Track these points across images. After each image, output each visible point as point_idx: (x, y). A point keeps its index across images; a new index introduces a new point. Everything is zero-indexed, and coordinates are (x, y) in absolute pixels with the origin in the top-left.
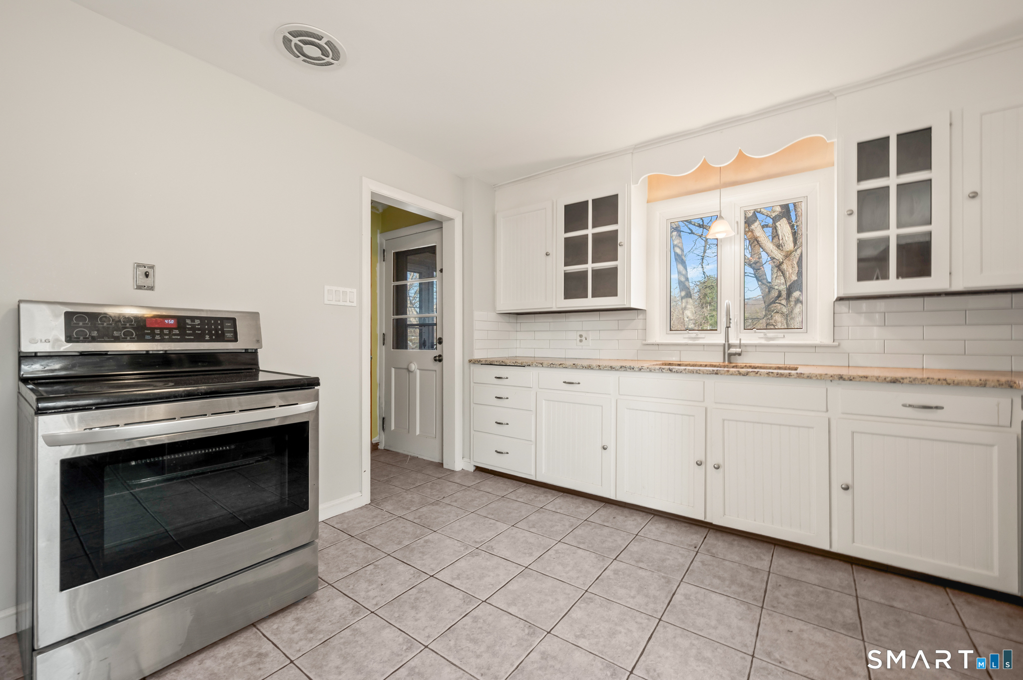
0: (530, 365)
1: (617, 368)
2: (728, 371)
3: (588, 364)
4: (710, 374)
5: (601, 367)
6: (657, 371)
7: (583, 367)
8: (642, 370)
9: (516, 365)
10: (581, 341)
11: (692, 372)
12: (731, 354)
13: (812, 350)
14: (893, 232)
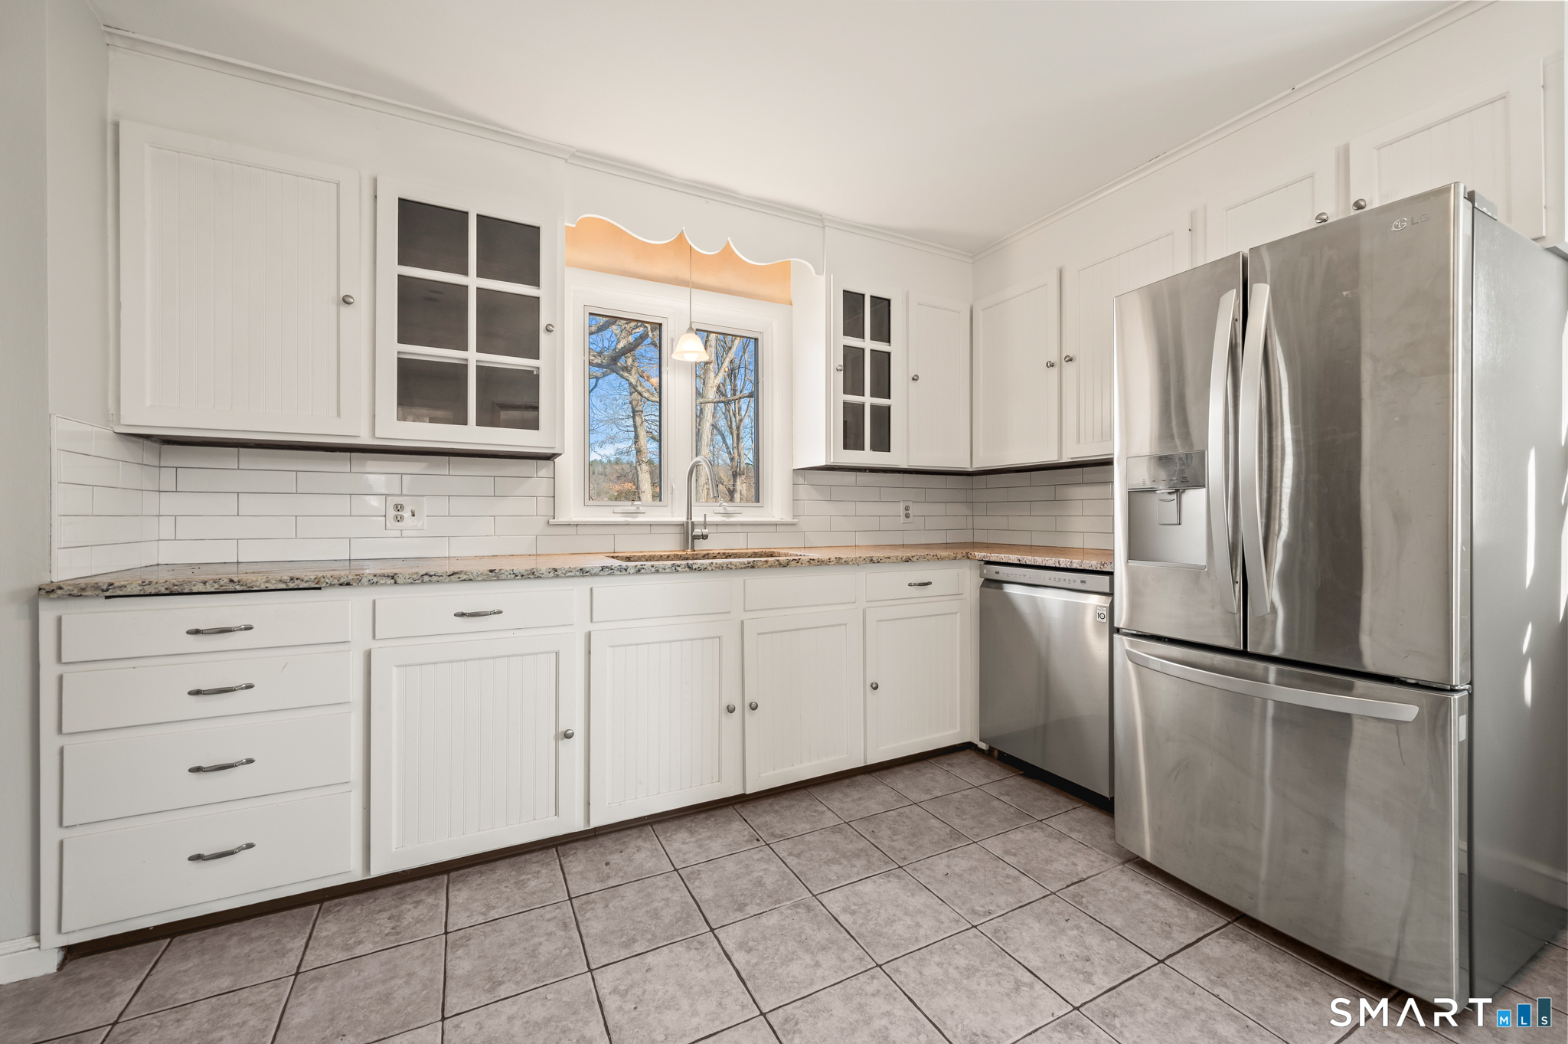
0: (348, 584)
1: (593, 572)
2: (766, 561)
3: (529, 568)
4: (745, 568)
5: (559, 573)
6: (668, 571)
7: (516, 576)
8: (643, 571)
9: (292, 585)
10: (399, 519)
11: (720, 567)
12: (695, 538)
13: (773, 529)
14: (868, 400)
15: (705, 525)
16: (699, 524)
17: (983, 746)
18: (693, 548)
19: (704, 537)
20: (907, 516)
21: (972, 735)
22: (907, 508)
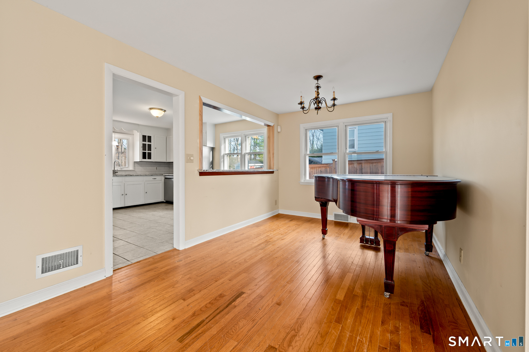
4: (125, 176)
11: (120, 176)
12: (115, 172)
13: (130, 171)
14: (147, 151)
15: (117, 170)
16: (116, 170)
17: (165, 201)
18: (115, 174)
19: (117, 172)
20: (157, 169)
21: (163, 200)
22: (156, 168)
